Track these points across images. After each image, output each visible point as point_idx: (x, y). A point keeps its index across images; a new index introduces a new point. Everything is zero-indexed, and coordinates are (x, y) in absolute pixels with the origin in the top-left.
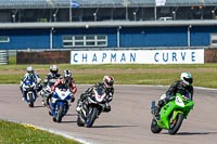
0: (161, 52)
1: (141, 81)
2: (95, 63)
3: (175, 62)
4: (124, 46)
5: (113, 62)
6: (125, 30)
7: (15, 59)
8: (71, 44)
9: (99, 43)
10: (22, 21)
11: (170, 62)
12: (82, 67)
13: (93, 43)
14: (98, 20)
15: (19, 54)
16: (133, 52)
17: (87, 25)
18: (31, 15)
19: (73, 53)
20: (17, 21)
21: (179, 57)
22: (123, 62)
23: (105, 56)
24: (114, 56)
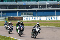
0: (48, 17)
1: (42, 25)
2: (30, 20)
3: (52, 20)
4: (38, 15)
5: (35, 20)
6: (38, 11)
7: (8, 19)
8: (23, 15)
9: (31, 15)
10: (10, 9)
11: (50, 20)
12: (26, 21)
13: (29, 15)
14: (30, 8)
15: (9, 18)
16: (40, 17)
17: (28, 10)
18: (12, 7)
19: (24, 17)
20: (8, 9)
21: (53, 19)
22: (37, 20)
23: (32, 18)
24: (35, 18)
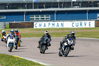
0: (75, 22)
2: (45, 27)
4: (58, 20)
5: (53, 27)
6: (58, 12)
8: (34, 19)
10: (11, 9)
11: (79, 27)
12: (39, 30)
13: (44, 19)
15: (10, 24)
16: (62, 22)
17: (41, 10)
19: (35, 23)
20: (8, 9)
22: (58, 27)
23: (49, 24)
24: (53, 24)
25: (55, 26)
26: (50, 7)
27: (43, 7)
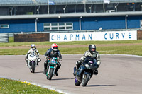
0: (108, 33)
2: (65, 40)
3: (118, 39)
4: (84, 29)
5: (77, 40)
6: (84, 19)
7: (13, 39)
8: (49, 28)
9: (67, 28)
10: (17, 14)
13: (64, 28)
14: (66, 13)
15: (15, 36)
16: (90, 33)
17: (59, 16)
18: (22, 10)
21: (120, 36)
22: (84, 40)
23: (72, 36)
24: (78, 36)
25: (80, 39)
26: (73, 11)
27: (62, 12)
